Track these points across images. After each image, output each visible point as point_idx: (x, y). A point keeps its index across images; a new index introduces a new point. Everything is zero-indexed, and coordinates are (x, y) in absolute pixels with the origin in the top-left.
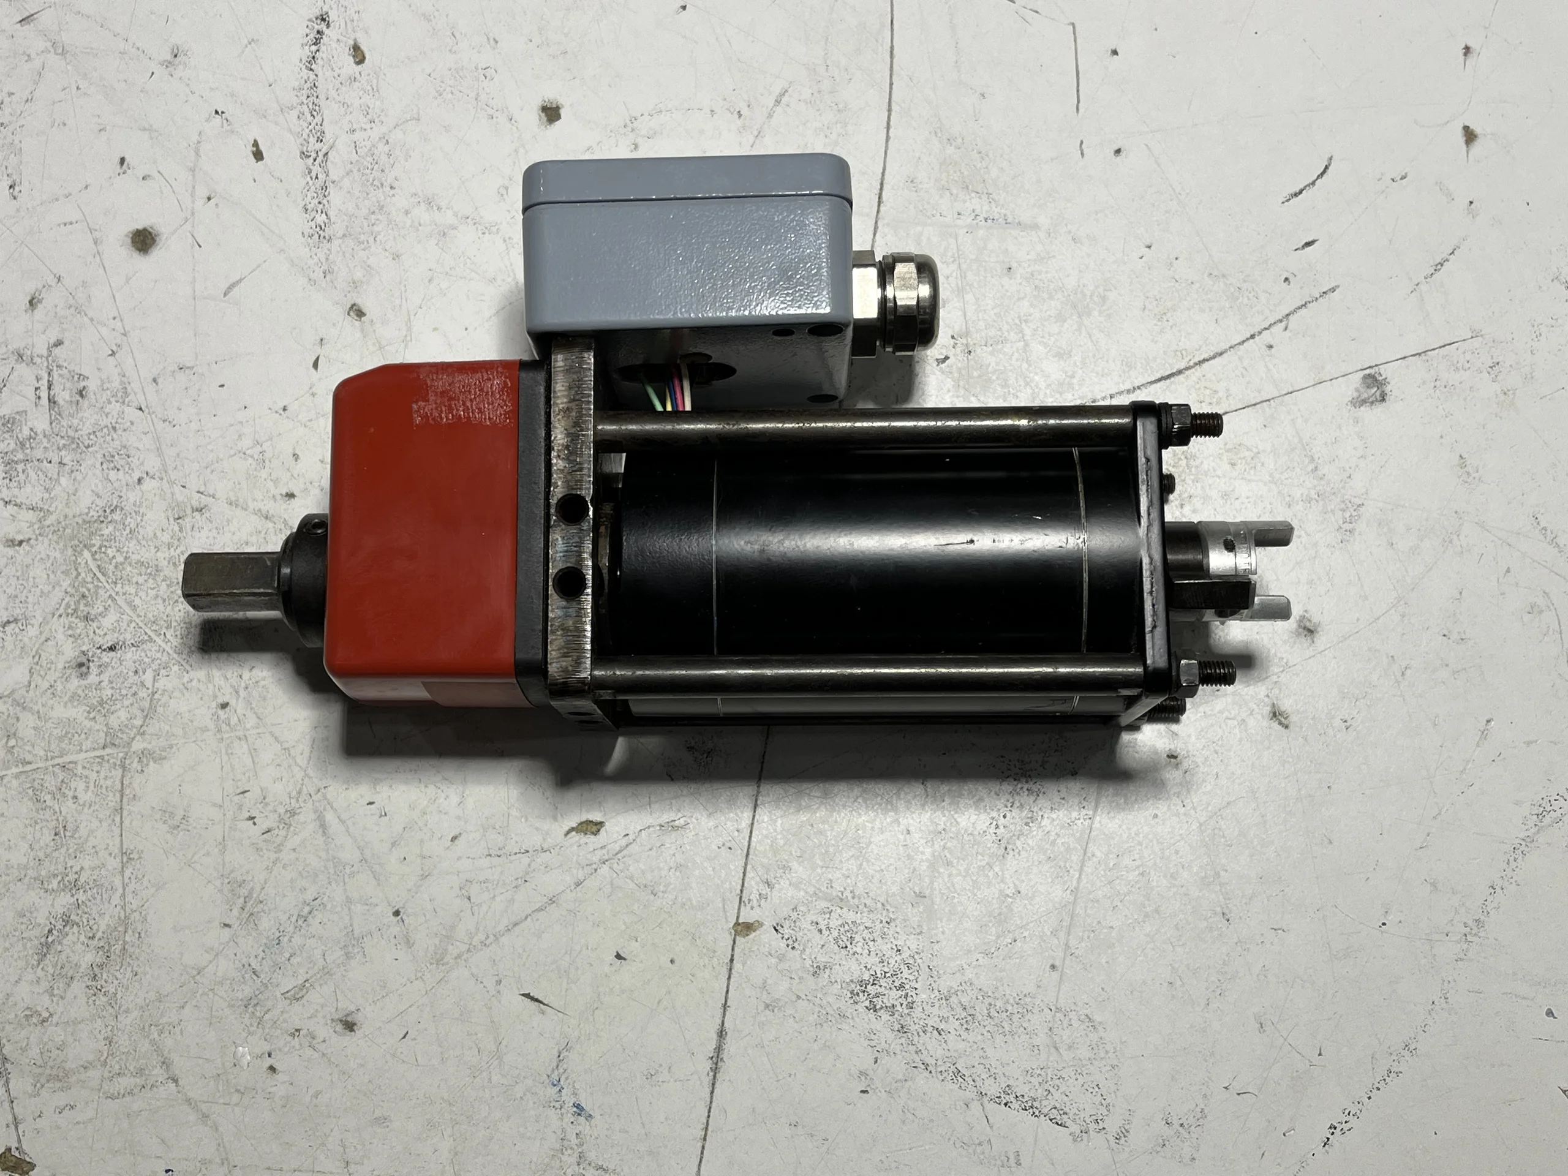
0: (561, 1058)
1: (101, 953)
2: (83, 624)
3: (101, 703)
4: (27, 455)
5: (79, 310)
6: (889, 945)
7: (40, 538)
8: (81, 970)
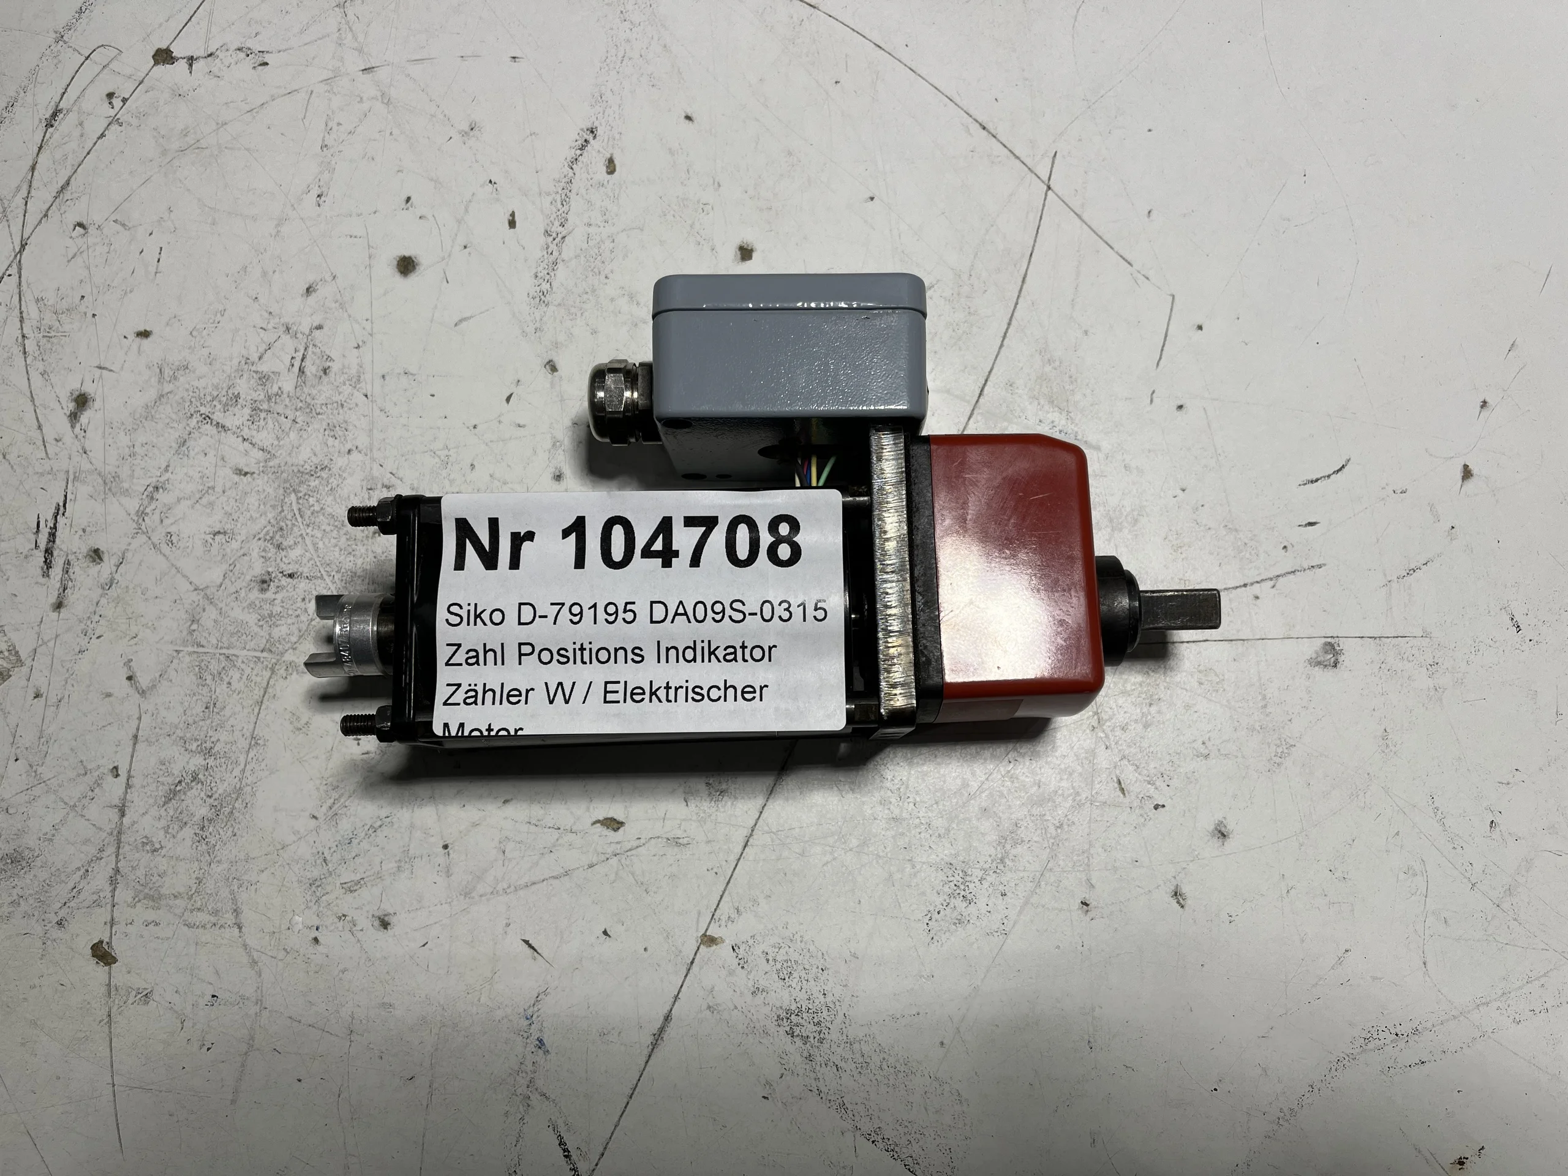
0: (539, 999)
1: (213, 810)
2: (275, 551)
3: (271, 616)
4: (270, 407)
5: (342, 306)
6: (819, 988)
7: (261, 473)
8: (195, 819)
